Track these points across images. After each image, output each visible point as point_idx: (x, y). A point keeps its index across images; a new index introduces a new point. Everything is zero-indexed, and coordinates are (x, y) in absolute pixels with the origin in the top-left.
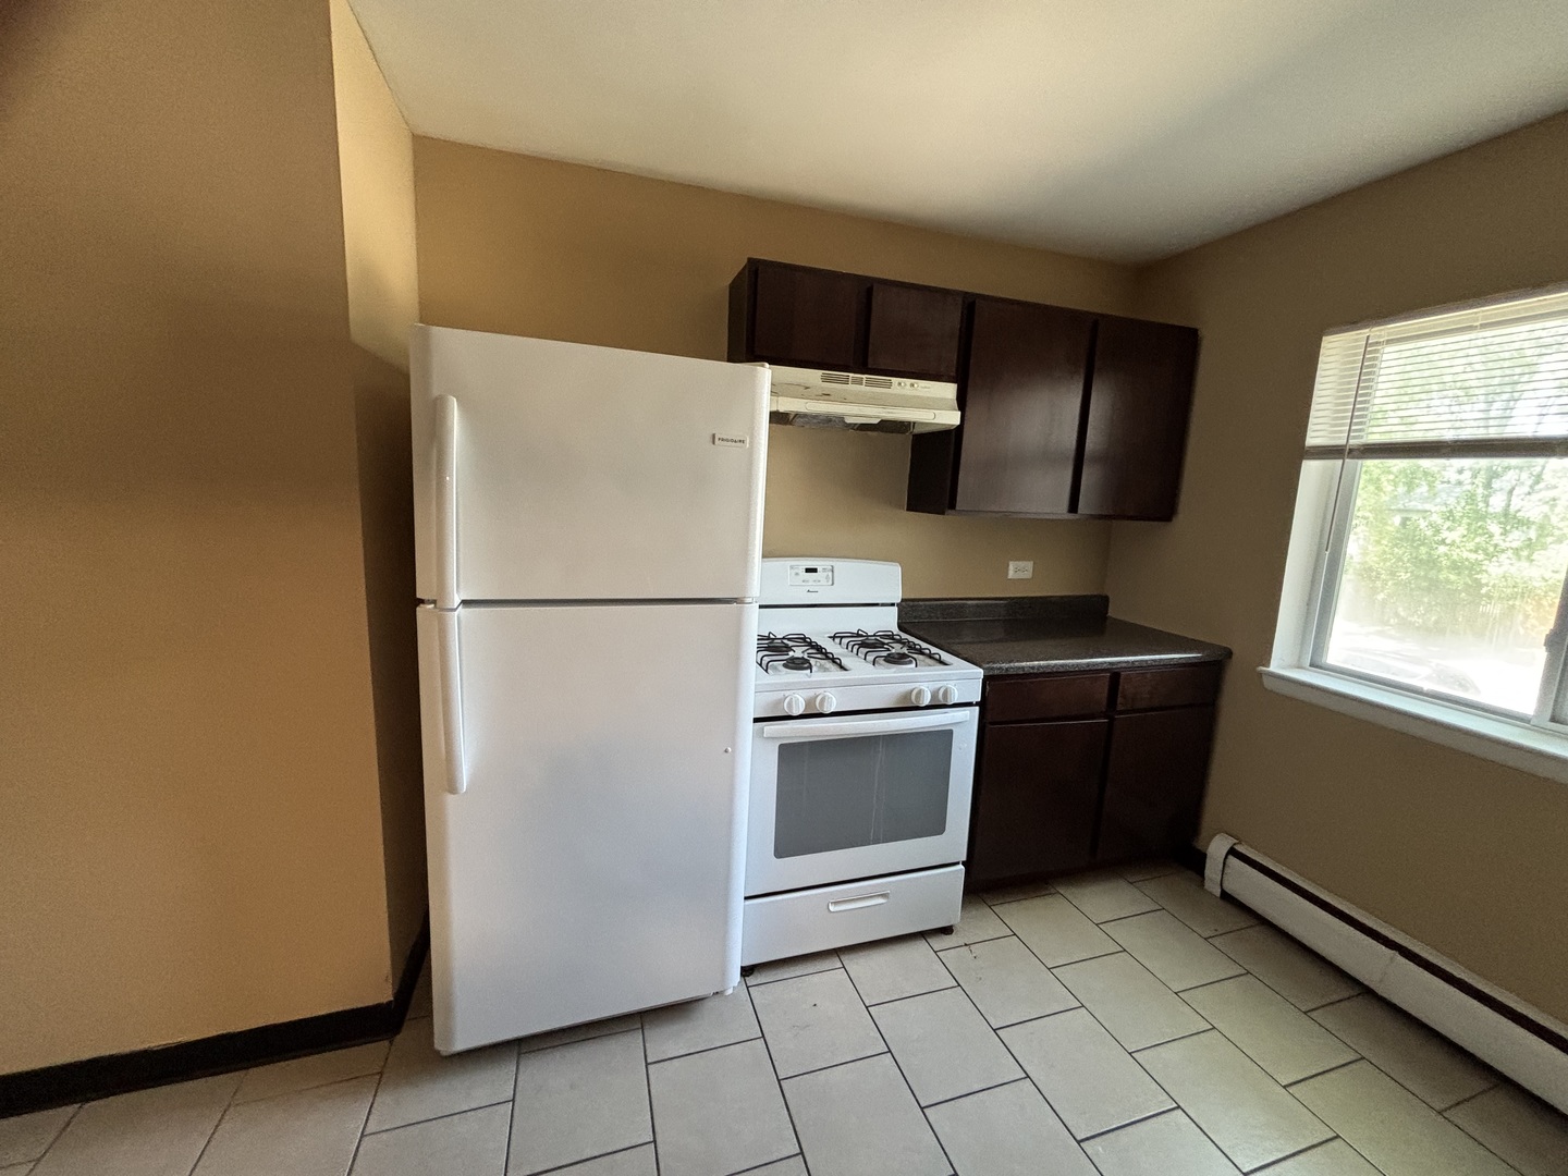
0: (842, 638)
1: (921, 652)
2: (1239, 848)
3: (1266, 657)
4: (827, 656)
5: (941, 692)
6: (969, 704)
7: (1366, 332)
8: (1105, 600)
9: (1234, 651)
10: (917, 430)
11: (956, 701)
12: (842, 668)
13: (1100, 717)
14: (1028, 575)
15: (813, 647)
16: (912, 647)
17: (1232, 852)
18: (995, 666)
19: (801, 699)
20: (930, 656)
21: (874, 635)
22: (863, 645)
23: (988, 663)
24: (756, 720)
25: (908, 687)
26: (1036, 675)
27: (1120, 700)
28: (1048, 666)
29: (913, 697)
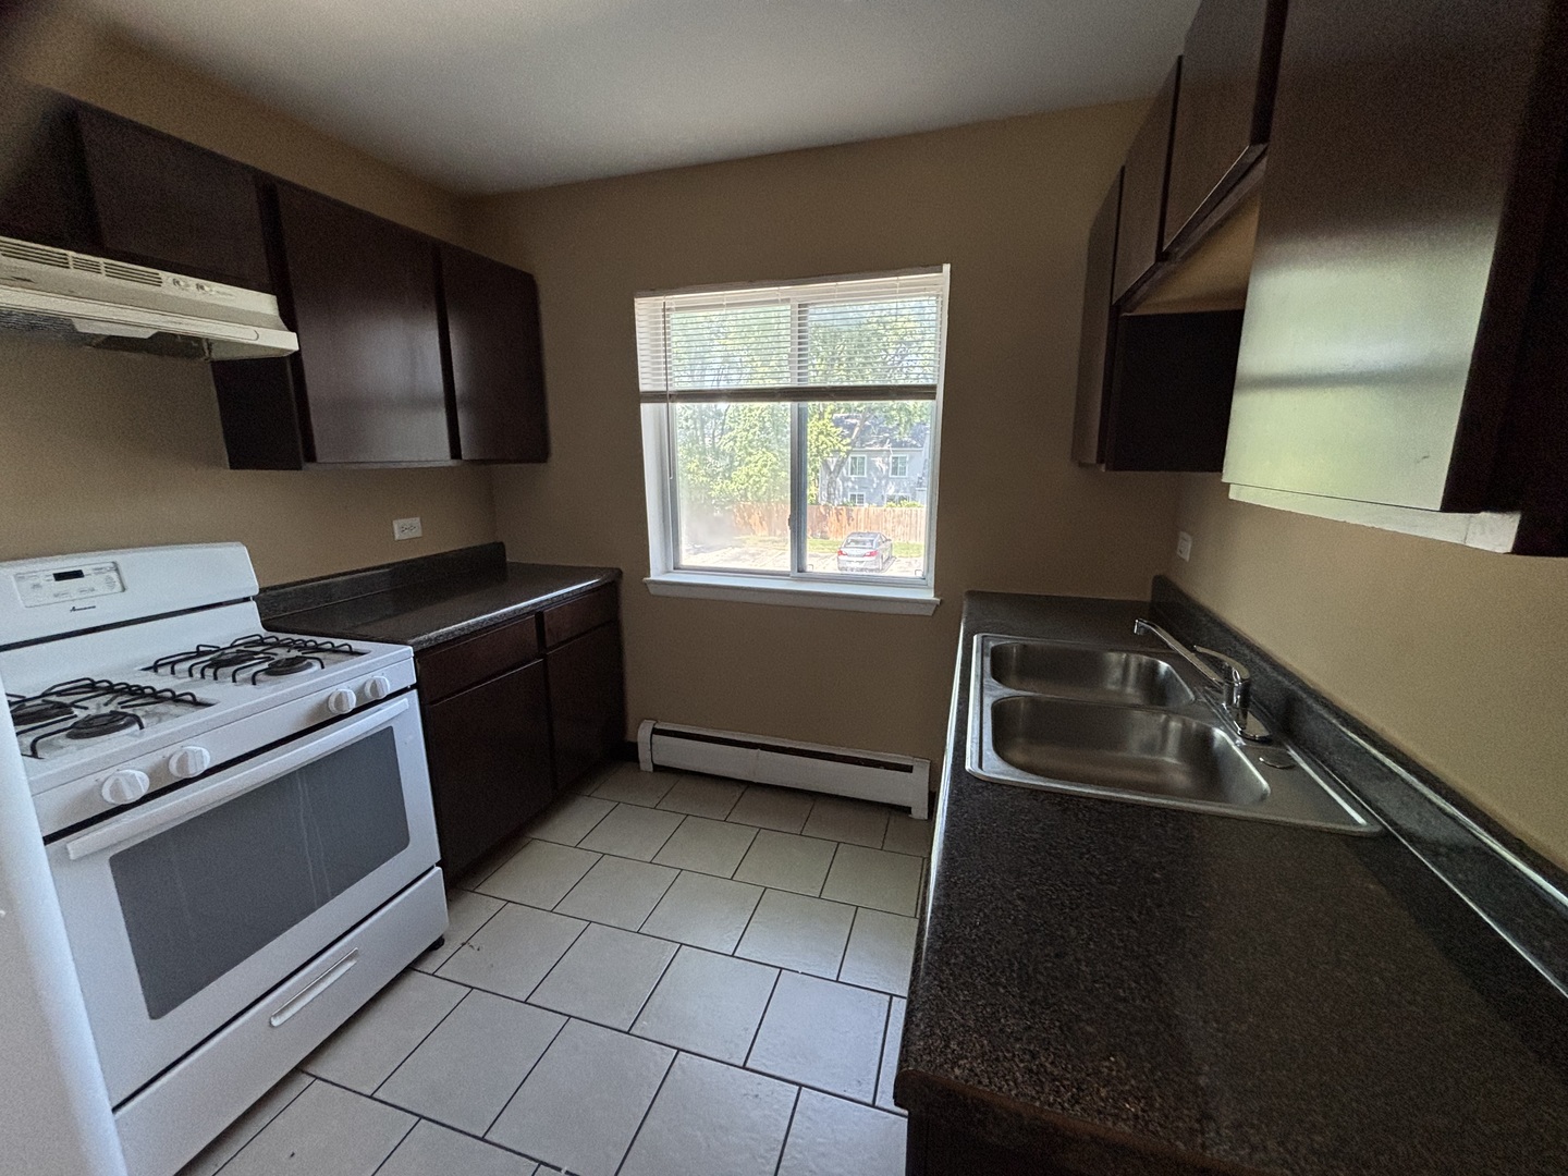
0: (174, 663)
1: (317, 649)
2: (657, 727)
3: (646, 570)
4: (156, 697)
5: (368, 687)
6: (405, 690)
7: (661, 299)
8: (500, 547)
9: (623, 570)
10: (217, 355)
11: (390, 692)
12: (197, 704)
13: (534, 660)
14: (417, 533)
15: (121, 692)
16: (303, 647)
17: (655, 731)
18: (421, 638)
19: (138, 774)
20: (335, 650)
21: (232, 646)
22: (217, 665)
23: (414, 637)
24: (48, 840)
25: (323, 695)
26: (466, 636)
27: (547, 637)
28: (478, 623)
29: (332, 706)
